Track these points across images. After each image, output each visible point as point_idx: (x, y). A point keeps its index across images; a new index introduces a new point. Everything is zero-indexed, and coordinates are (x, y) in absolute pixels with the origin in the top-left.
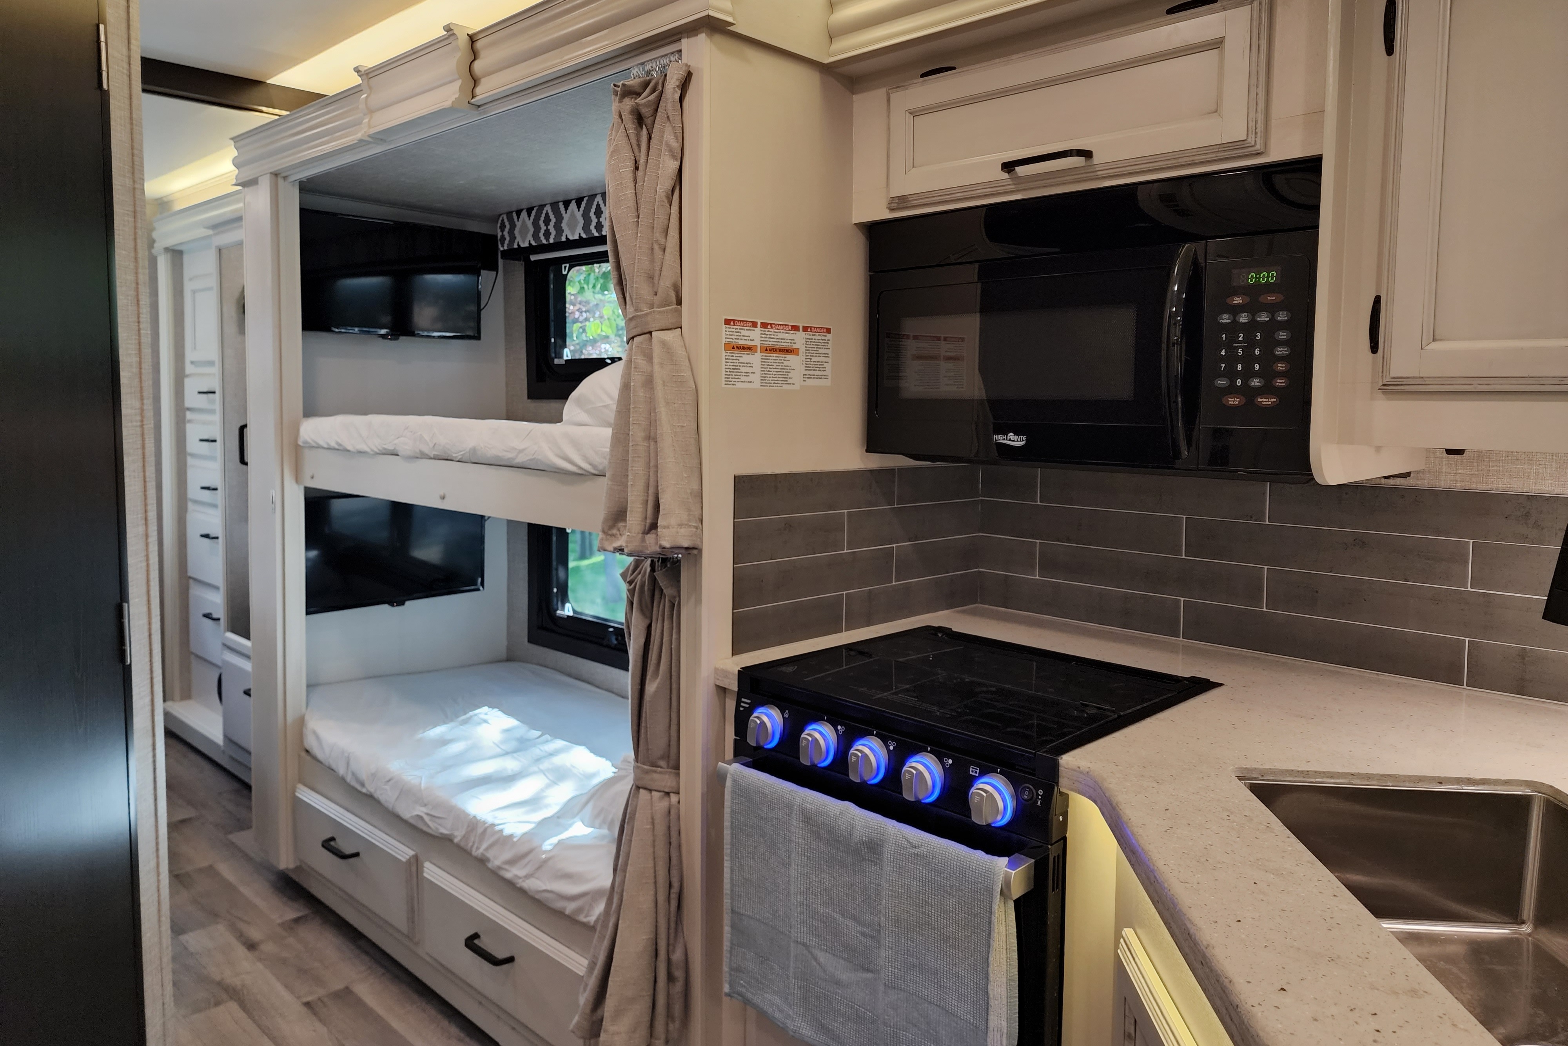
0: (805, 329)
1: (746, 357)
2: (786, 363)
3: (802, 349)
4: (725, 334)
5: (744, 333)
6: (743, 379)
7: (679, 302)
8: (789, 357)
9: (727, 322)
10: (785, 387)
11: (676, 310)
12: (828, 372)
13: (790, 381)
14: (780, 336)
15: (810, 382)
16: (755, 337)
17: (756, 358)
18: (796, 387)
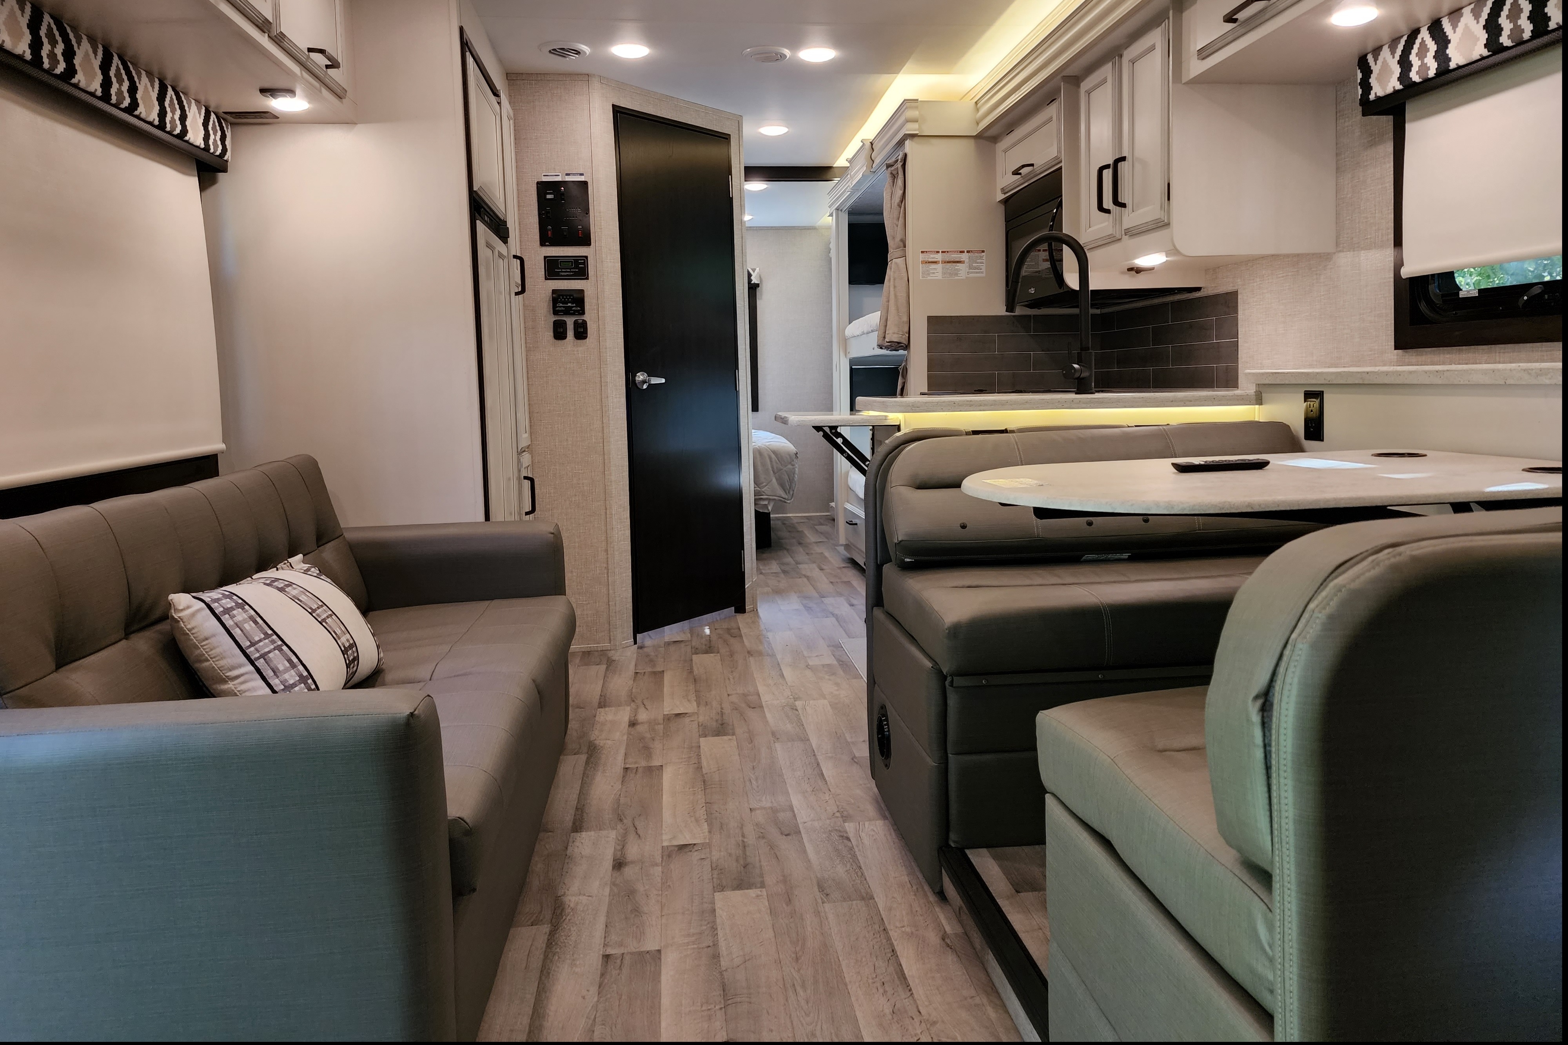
0: (968, 252)
1: (933, 266)
2: (956, 267)
3: (967, 260)
4: (922, 257)
5: (932, 256)
6: (932, 275)
7: (905, 247)
8: (958, 264)
9: (922, 252)
10: (956, 278)
11: (903, 249)
12: (984, 270)
13: (959, 275)
14: (953, 256)
15: (971, 275)
16: (939, 257)
17: (939, 267)
18: (964, 277)
